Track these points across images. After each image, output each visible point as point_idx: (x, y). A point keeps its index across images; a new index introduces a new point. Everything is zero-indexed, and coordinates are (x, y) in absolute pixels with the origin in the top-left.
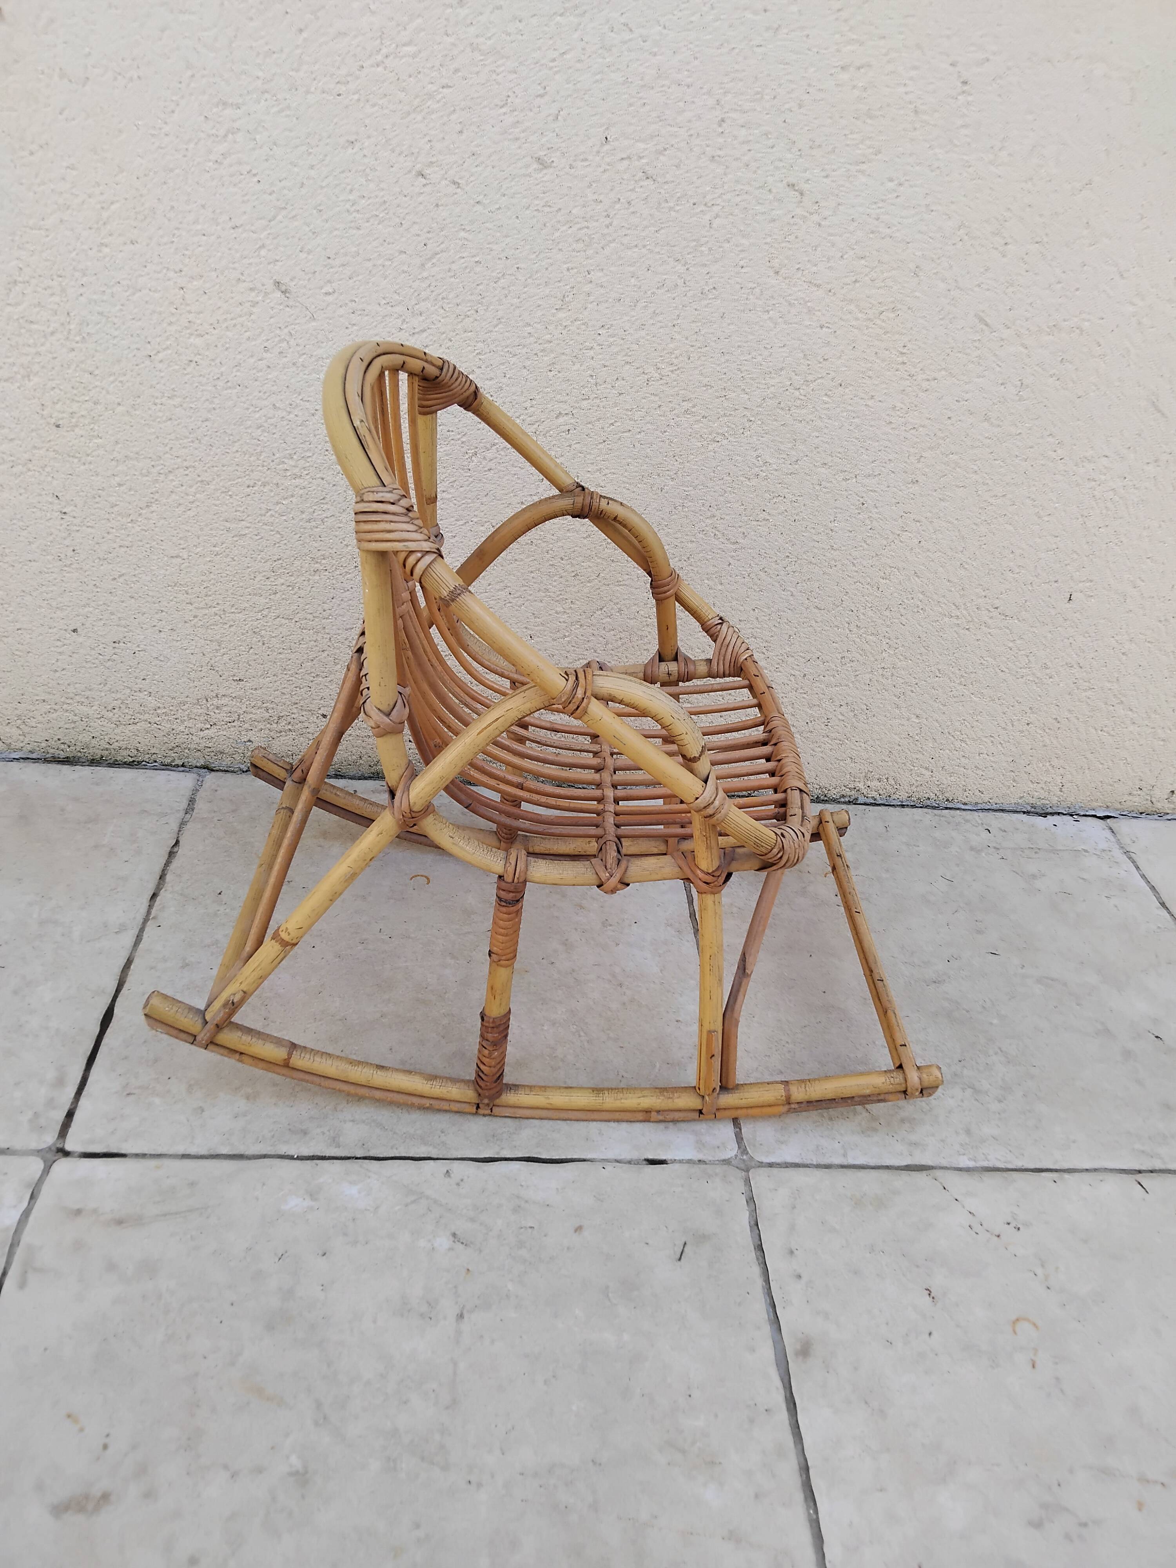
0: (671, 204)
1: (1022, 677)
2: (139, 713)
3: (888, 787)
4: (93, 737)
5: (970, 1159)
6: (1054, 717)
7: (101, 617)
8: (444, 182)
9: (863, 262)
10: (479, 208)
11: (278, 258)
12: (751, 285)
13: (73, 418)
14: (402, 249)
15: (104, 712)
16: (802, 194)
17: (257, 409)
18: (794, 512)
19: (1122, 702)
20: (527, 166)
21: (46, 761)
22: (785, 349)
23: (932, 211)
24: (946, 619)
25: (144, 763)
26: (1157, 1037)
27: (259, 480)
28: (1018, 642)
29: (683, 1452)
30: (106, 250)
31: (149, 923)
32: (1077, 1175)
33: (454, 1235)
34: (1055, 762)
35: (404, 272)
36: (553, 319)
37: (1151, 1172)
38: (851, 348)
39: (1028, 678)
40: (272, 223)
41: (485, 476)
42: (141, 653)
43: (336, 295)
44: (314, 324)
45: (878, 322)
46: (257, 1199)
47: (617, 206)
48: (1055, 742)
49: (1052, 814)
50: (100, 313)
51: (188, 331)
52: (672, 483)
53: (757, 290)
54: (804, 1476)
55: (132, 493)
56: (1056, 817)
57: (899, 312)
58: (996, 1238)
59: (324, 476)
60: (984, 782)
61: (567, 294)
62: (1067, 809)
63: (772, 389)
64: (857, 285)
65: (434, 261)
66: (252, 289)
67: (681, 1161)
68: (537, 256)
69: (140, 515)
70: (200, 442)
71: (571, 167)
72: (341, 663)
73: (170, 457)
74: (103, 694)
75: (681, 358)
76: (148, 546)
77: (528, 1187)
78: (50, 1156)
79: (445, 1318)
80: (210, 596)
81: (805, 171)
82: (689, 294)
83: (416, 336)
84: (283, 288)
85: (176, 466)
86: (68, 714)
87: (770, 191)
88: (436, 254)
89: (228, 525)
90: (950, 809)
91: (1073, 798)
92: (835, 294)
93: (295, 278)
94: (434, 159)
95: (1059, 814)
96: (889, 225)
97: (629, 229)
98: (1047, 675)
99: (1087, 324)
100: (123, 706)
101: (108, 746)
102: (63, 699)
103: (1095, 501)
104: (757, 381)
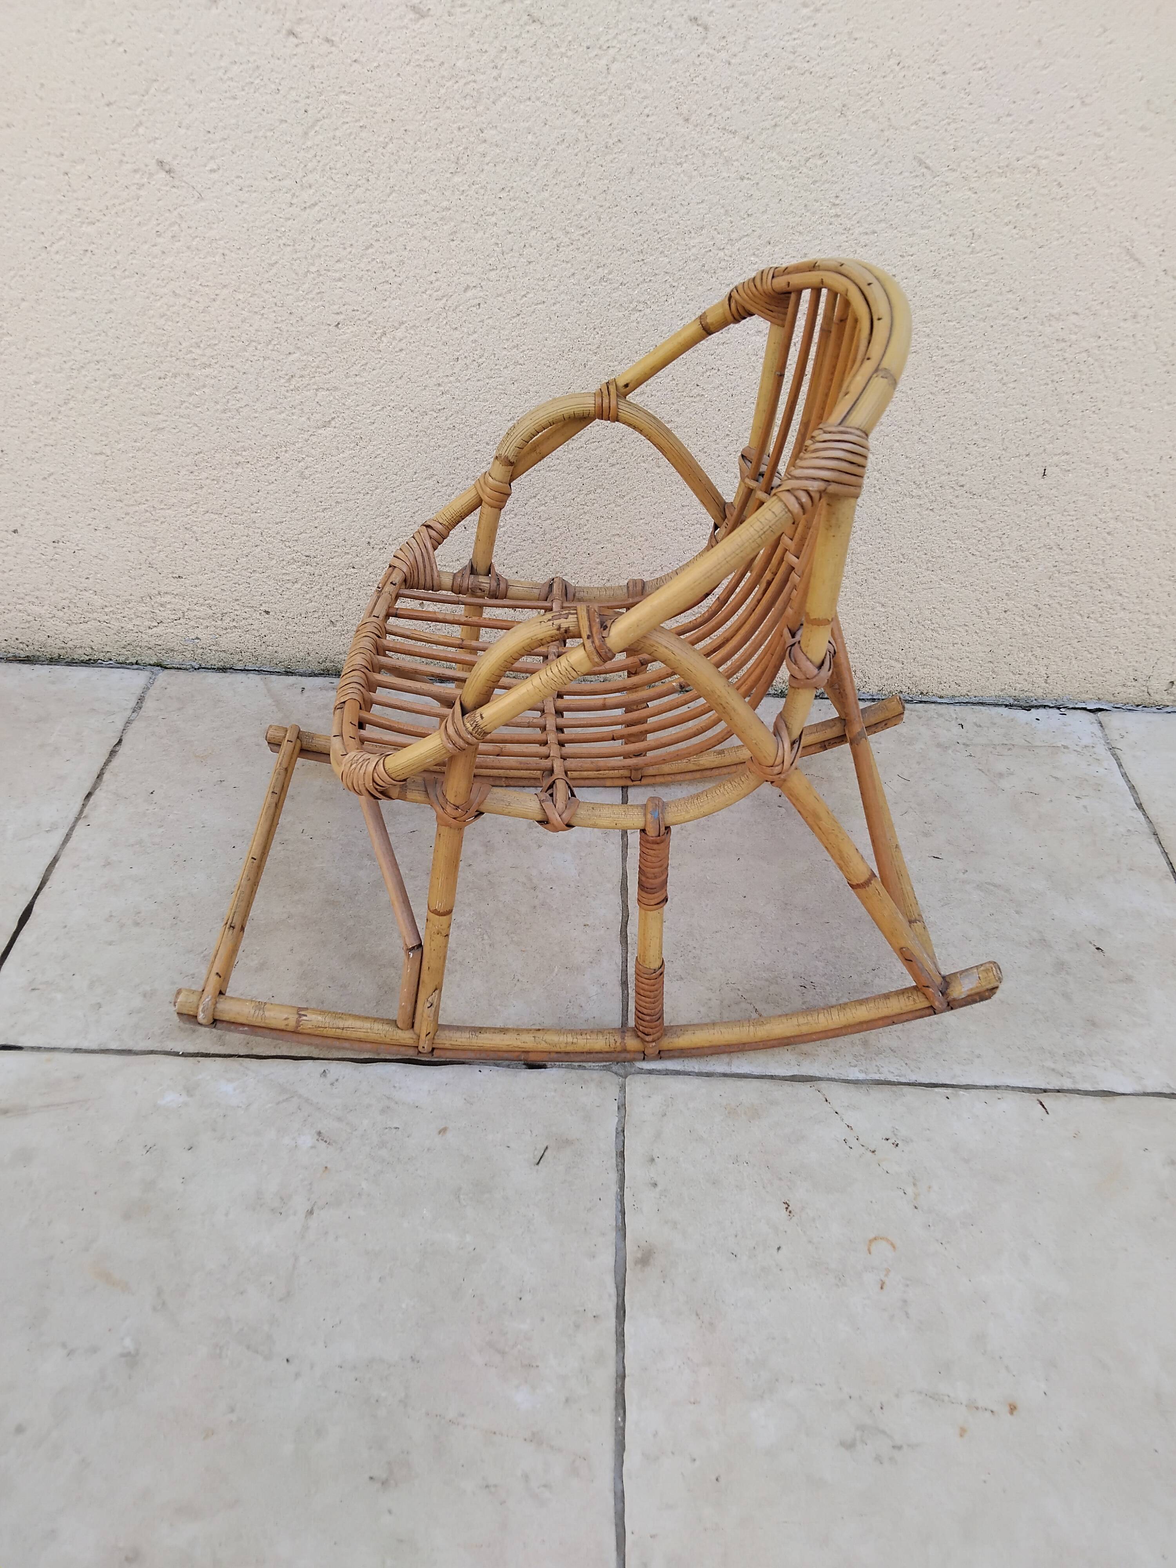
0: (563, 50)
1: (996, 560)
2: (87, 612)
4: (49, 637)
5: (861, 1071)
6: (1034, 603)
7: (38, 517)
8: (316, 41)
9: (781, 103)
10: (356, 66)
11: (157, 136)
12: (659, 135)
14: (283, 118)
15: (55, 611)
16: (706, 28)
17: (158, 298)
18: (730, 385)
19: (1110, 586)
20: (401, 18)
22: (704, 205)
23: (856, 39)
24: (907, 500)
25: (99, 661)
26: (1098, 949)
27: (169, 371)
28: (989, 523)
29: (503, 1353)
31: (80, 822)
32: (973, 1092)
33: (319, 1133)
34: (1038, 652)
35: (287, 142)
36: (448, 184)
37: (1058, 1091)
38: (777, 201)
39: (1002, 561)
40: (146, 98)
41: (397, 358)
42: (80, 552)
43: (221, 171)
44: (203, 204)
45: (805, 170)
46: (136, 1093)
47: (504, 56)
48: (1036, 629)
49: (1037, 707)
51: (79, 220)
52: (595, 358)
53: (667, 140)
54: (620, 1384)
55: (49, 390)
56: (1042, 711)
57: (827, 159)
58: (871, 1153)
59: (233, 364)
60: (961, 674)
61: (461, 155)
62: (1054, 702)
63: (694, 250)
64: (778, 129)
65: (317, 128)
66: (136, 171)
68: (424, 116)
69: (59, 412)
70: (107, 335)
71: (450, 14)
72: (276, 558)
73: (80, 352)
74: (51, 594)
75: (590, 220)
76: (72, 443)
77: (400, 1088)
79: (295, 1214)
80: (138, 492)
82: (593, 149)
83: (308, 210)
84: (167, 168)
85: (87, 361)
86: (21, 614)
87: (670, 27)
88: (319, 121)
89: (145, 419)
90: (925, 702)
91: (1058, 691)
92: (753, 141)
93: (177, 156)
94: (302, 16)
95: (1045, 707)
96: (807, 59)
97: (519, 80)
98: (1023, 558)
99: (1044, 161)
100: (72, 606)
101: (63, 645)
102: (15, 600)
103: (1067, 364)
104: (675, 242)
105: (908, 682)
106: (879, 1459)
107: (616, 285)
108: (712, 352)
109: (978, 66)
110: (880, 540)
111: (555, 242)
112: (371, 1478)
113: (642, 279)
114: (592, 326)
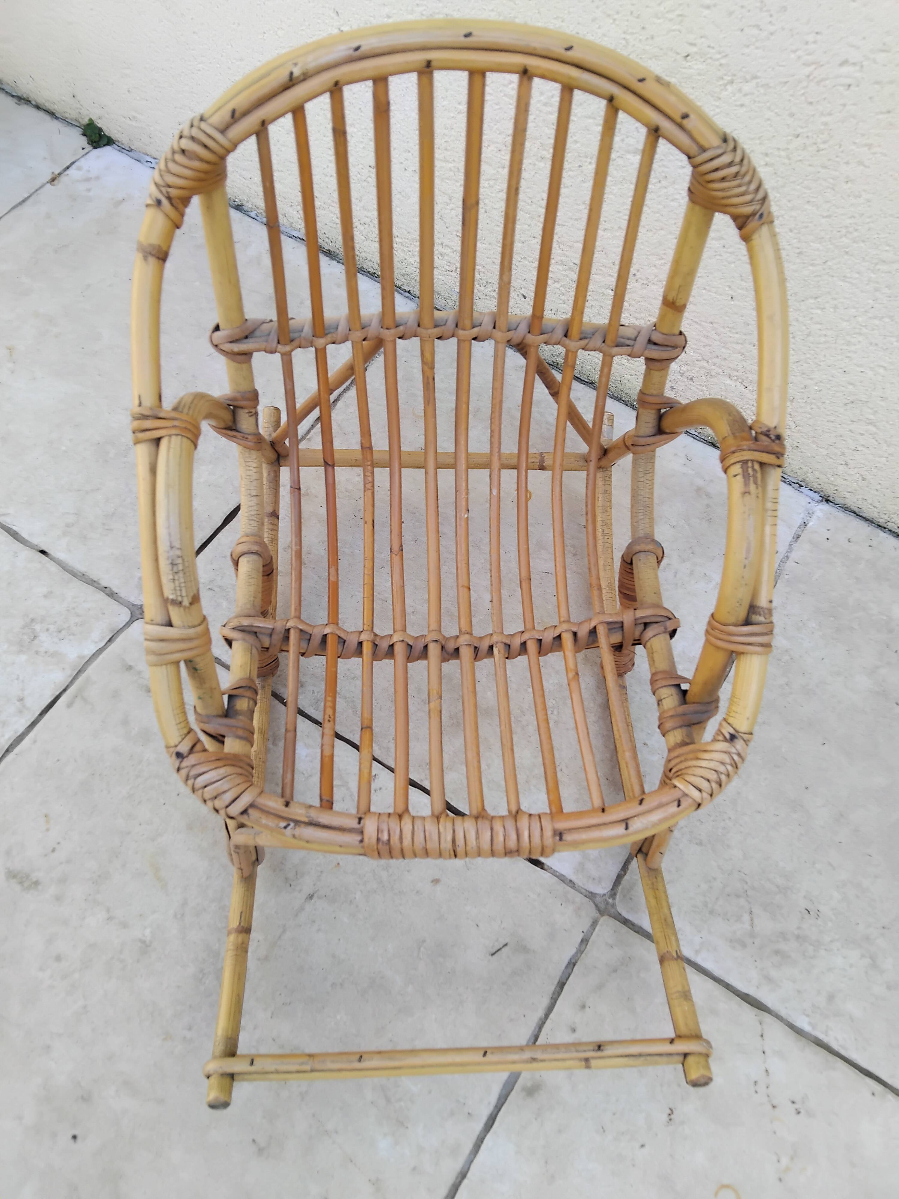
5: (810, 1023)
29: (388, 1100)
58: (770, 1107)
67: (555, 873)
78: (136, 612)
79: (300, 891)
112: (254, 1141)
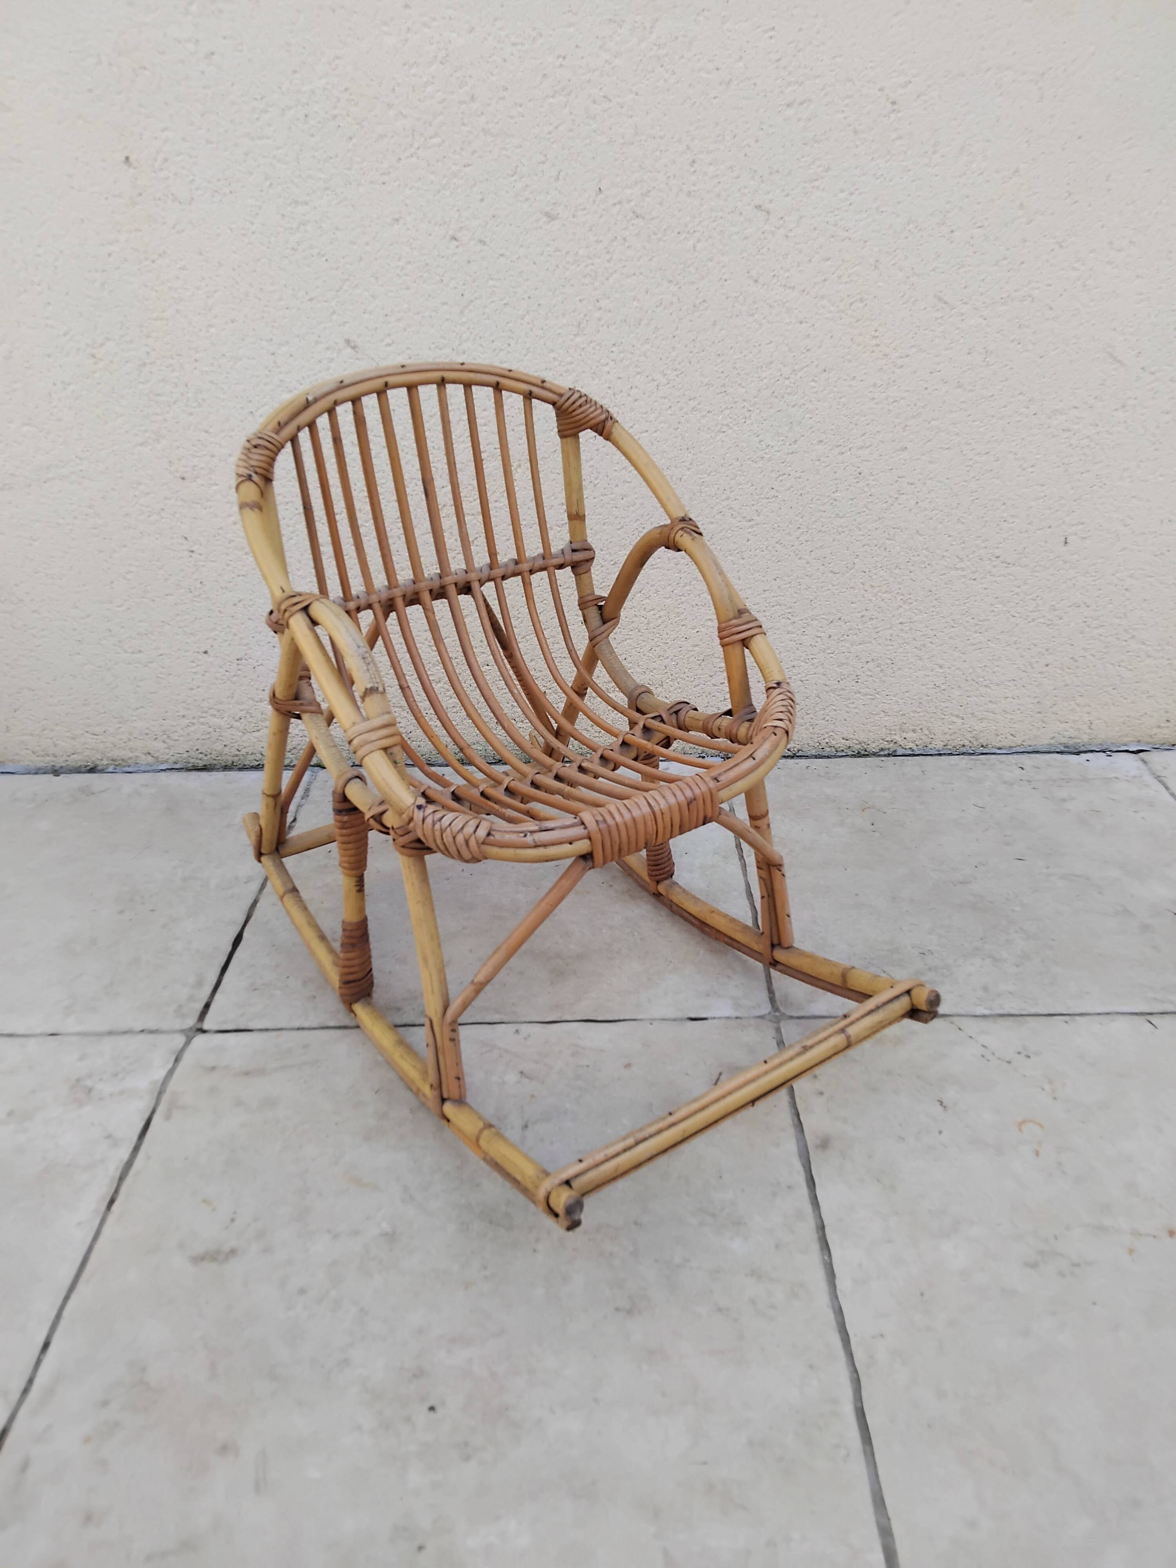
0: (660, 236)
1: (1034, 620)
3: (923, 737)
4: (225, 746)
5: (986, 1008)
6: (1071, 656)
7: (226, 638)
8: (472, 242)
9: (829, 263)
10: (503, 260)
11: (346, 320)
12: (735, 294)
13: (194, 470)
14: (444, 301)
15: (233, 723)
16: (768, 212)
18: (799, 486)
19: (1133, 637)
20: (538, 221)
21: (188, 770)
22: (772, 345)
23: (883, 212)
24: (952, 572)
26: (1175, 914)
28: (1024, 587)
29: (713, 1215)
30: (213, 330)
32: (1088, 1018)
33: (522, 1073)
34: (1079, 700)
35: (447, 320)
37: (1163, 1013)
38: (829, 337)
39: (1040, 620)
40: (340, 293)
43: (395, 345)
45: (850, 312)
47: (615, 244)
48: (1075, 680)
49: (1085, 752)
50: (211, 382)
53: (741, 298)
54: (820, 1231)
56: (1089, 755)
57: (866, 302)
58: (1007, 1064)
60: (1015, 726)
61: (581, 321)
62: (1100, 746)
63: (765, 381)
64: (827, 283)
65: (470, 307)
66: (328, 349)
67: (720, 1018)
68: (554, 293)
71: (574, 216)
74: (231, 706)
75: (683, 364)
77: (586, 1039)
78: (191, 1034)
81: (768, 193)
82: (684, 309)
84: (353, 344)
86: (203, 727)
87: (741, 214)
88: (472, 301)
90: (986, 754)
91: (1103, 735)
92: (808, 294)
93: (361, 335)
94: (463, 225)
96: (846, 229)
97: (626, 261)
98: (1056, 616)
99: (1036, 291)
100: (248, 716)
101: (237, 753)
102: (199, 714)
103: (1073, 449)
104: (751, 375)
105: (969, 736)
106: (1061, 1274)
107: (704, 413)
108: (783, 461)
109: (978, 225)
110: (933, 609)
111: (655, 383)
112: (617, 1309)
113: (724, 407)
114: (685, 447)
